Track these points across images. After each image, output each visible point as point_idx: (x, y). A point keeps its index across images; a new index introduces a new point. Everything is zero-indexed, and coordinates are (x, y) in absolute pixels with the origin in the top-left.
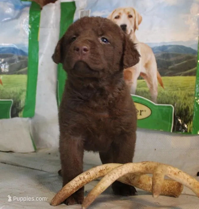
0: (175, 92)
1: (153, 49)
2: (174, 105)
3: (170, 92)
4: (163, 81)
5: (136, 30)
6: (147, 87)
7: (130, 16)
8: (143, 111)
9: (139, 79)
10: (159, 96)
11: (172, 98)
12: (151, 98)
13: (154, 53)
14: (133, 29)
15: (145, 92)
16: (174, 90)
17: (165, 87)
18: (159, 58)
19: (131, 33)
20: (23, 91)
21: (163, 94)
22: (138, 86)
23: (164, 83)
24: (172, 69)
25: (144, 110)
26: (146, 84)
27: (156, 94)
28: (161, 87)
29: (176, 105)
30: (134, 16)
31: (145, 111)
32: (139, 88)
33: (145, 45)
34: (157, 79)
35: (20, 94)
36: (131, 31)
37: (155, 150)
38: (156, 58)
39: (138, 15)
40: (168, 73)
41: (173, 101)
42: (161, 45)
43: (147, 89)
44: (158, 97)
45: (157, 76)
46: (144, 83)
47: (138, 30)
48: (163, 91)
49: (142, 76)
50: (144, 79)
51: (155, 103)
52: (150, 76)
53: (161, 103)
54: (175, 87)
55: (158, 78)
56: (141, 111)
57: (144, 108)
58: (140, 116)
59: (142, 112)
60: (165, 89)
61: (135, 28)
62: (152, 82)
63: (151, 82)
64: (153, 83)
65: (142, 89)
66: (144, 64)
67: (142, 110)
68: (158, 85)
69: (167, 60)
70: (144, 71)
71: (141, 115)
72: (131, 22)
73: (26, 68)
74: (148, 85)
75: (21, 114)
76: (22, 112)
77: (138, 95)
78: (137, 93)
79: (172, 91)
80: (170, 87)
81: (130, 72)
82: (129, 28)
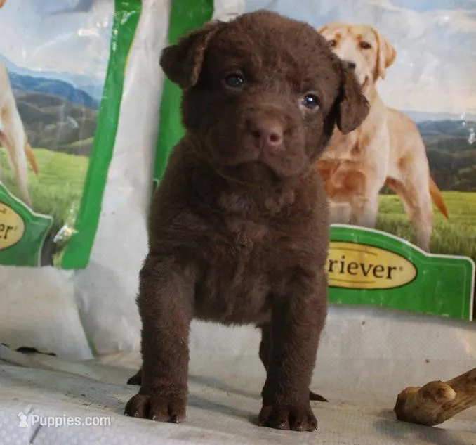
1: (420, 126)
3: (463, 227)
4: (446, 202)
5: (380, 78)
7: (365, 46)
8: (395, 268)
9: (382, 192)
10: (438, 235)
12: (414, 241)
13: (422, 135)
14: (371, 76)
15: (400, 223)
16: (473, 224)
17: (450, 216)
18: (433, 149)
20: (73, 197)
21: (445, 231)
22: (383, 208)
23: (449, 207)
24: (466, 175)
26: (402, 205)
27: (427, 229)
28: (441, 215)
30: (374, 44)
31: (401, 269)
32: (383, 215)
34: (429, 196)
36: (367, 79)
37: (427, 361)
38: (427, 146)
39: (386, 45)
40: (457, 183)
41: (471, 249)
42: (441, 118)
43: (406, 218)
44: (432, 238)
45: (430, 188)
46: (398, 203)
47: (383, 78)
48: (445, 223)
49: (391, 187)
50: (395, 193)
51: (426, 251)
52: (413, 188)
53: (442, 252)
56: (390, 269)
57: (397, 261)
58: (389, 281)
59: (393, 272)
60: (451, 221)
61: (377, 73)
62: (417, 201)
63: (414, 203)
64: (421, 205)
65: (391, 217)
66: (396, 160)
67: (392, 266)
68: (435, 211)
69: (455, 154)
70: (396, 174)
71: (389, 277)
72: (367, 58)
73: (91, 140)
74: (407, 208)
75: (58, 259)
76: (62, 254)
77: (382, 229)
78: (380, 225)
79: (469, 225)
80: (463, 216)
81: (361, 176)
82: (362, 73)
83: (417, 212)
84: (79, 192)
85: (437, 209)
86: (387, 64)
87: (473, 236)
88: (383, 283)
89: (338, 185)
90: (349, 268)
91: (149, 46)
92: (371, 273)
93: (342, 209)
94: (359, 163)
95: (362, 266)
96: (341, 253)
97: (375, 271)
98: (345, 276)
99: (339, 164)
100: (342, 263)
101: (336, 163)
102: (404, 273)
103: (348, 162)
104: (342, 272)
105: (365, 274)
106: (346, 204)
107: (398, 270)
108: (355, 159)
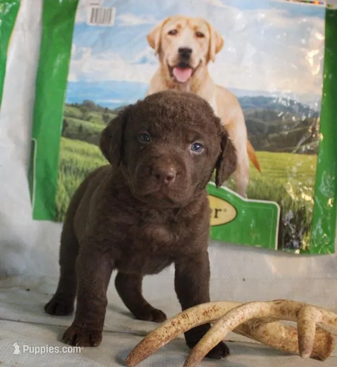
0: (281, 180)
1: (241, 101)
2: (279, 203)
3: (271, 179)
4: (259, 160)
7: (200, 35)
8: (220, 210)
11: (276, 189)
13: (243, 107)
14: (204, 60)
16: (279, 177)
17: (262, 170)
18: (251, 118)
19: (198, 66)
21: (258, 182)
23: (261, 164)
24: (274, 139)
25: (222, 209)
28: (255, 170)
29: (282, 202)
30: (207, 34)
31: (225, 210)
36: (201, 61)
37: (244, 280)
40: (268, 145)
41: (277, 196)
42: (256, 95)
44: (248, 187)
45: (247, 148)
47: (213, 61)
48: (258, 176)
53: (255, 198)
54: (281, 171)
55: (249, 153)
56: (217, 211)
57: (223, 205)
58: (216, 219)
59: (219, 213)
60: (263, 174)
61: (208, 57)
64: (241, 161)
68: (251, 166)
69: (267, 123)
71: (216, 217)
72: (201, 45)
79: (276, 178)
80: (272, 171)
82: (197, 56)
85: (252, 164)
86: (217, 51)
87: (279, 186)
91: (26, 28)
102: (228, 214)
107: (223, 212)
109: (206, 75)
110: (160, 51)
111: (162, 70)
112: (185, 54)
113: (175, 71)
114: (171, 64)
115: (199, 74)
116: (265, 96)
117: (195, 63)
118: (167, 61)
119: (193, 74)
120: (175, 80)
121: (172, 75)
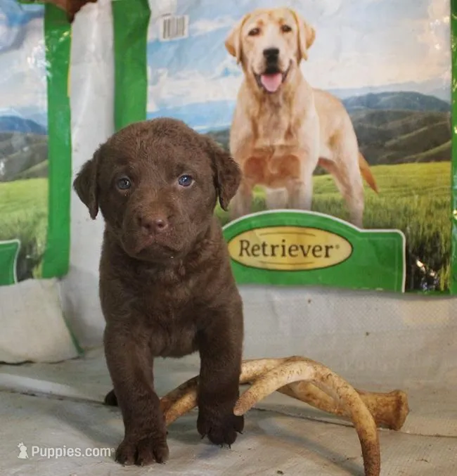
0: (405, 200)
1: (345, 103)
2: (404, 230)
3: (392, 200)
4: (375, 177)
5: (303, 60)
6: (337, 191)
7: (286, 29)
8: (332, 247)
9: (318, 172)
10: (369, 211)
11: (399, 214)
12: (348, 217)
13: (348, 112)
14: (294, 60)
15: (334, 202)
16: (402, 196)
17: (380, 190)
18: (361, 124)
20: (40, 216)
21: (376, 207)
22: (317, 190)
23: (378, 182)
24: (394, 148)
25: (334, 245)
26: (334, 185)
27: (359, 206)
28: (371, 191)
29: (408, 228)
30: (294, 27)
31: (337, 247)
32: (317, 196)
33: (327, 94)
34: (359, 172)
35: (35, 223)
36: (291, 62)
37: (367, 334)
38: (354, 123)
39: (305, 26)
40: (385, 156)
41: (400, 222)
42: (364, 93)
43: (338, 197)
44: (364, 214)
45: (360, 164)
46: (331, 182)
47: (306, 59)
48: (376, 199)
52: (343, 165)
54: (403, 189)
55: (362, 169)
56: (327, 248)
57: (334, 240)
60: (381, 195)
61: (300, 56)
62: (348, 179)
63: (346, 180)
65: (325, 196)
66: (326, 139)
67: (329, 245)
69: (381, 127)
70: (328, 154)
72: (288, 41)
73: (46, 163)
74: (340, 187)
75: (37, 271)
76: (41, 266)
77: (318, 210)
78: (315, 206)
79: (398, 197)
80: (392, 189)
81: (294, 159)
82: (286, 57)
83: (348, 190)
84: (45, 210)
85: (366, 184)
86: (308, 45)
87: (402, 208)
88: (322, 262)
89: (275, 172)
90: (290, 250)
91: (100, 56)
92: (310, 254)
93: (280, 193)
94: (292, 147)
95: (302, 247)
96: (281, 237)
97: (314, 251)
98: (287, 259)
99: (274, 151)
100: (283, 247)
101: (271, 150)
102: (341, 251)
103: (282, 147)
104: (284, 255)
105: (305, 255)
106: (283, 189)
107: (334, 249)
108: (289, 143)
109: (299, 78)
110: (242, 59)
111: (248, 80)
112: (271, 56)
113: (263, 79)
114: (258, 71)
115: (291, 78)
116: (375, 92)
117: (285, 65)
118: (252, 68)
119: (284, 80)
120: (265, 91)
121: (260, 85)
